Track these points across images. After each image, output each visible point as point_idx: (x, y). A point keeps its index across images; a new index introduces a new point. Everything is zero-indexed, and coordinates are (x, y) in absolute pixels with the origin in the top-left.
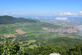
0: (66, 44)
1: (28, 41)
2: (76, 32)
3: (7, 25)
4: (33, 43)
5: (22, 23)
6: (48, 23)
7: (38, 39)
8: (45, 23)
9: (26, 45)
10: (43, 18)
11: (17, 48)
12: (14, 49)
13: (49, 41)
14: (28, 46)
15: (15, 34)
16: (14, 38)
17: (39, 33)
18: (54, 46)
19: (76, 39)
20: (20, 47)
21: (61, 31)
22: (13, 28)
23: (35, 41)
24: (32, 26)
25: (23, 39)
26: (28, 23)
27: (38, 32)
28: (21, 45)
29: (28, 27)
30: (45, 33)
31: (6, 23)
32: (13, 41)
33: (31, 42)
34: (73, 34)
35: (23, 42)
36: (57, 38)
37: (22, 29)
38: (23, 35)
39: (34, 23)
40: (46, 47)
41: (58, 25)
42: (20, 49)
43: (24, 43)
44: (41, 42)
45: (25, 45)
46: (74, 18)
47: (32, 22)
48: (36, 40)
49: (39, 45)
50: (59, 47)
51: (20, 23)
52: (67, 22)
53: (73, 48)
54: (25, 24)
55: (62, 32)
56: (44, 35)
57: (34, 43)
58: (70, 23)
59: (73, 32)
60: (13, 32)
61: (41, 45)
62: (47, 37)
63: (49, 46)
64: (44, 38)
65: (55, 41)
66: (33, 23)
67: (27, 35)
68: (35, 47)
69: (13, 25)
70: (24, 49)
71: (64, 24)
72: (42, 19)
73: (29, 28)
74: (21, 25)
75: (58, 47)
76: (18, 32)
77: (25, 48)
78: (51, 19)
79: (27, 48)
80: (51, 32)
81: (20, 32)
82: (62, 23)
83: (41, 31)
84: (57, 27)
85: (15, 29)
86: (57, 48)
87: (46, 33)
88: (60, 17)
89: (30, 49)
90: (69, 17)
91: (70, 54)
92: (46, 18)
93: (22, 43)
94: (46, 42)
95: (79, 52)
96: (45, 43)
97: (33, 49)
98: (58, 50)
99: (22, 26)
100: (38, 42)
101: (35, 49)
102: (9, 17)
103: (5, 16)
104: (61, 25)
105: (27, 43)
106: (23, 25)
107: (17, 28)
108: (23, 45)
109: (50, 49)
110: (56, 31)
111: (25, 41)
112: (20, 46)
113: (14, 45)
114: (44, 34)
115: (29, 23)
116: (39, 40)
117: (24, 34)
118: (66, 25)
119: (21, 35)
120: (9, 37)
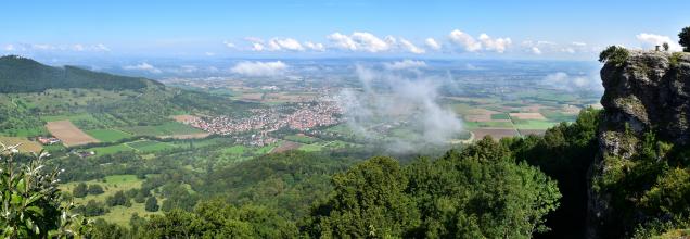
0: (293, 186)
1: (101, 184)
2: (327, 120)
3: (12, 95)
4: (128, 193)
5: (79, 90)
6: (199, 93)
7: (150, 172)
8: (185, 92)
9: (93, 201)
10: (173, 67)
11: (46, 213)
12: (33, 218)
13: (209, 182)
14: (101, 212)
15: (45, 141)
16: (35, 159)
17: (160, 140)
18: (236, 205)
19: (334, 155)
20: (60, 214)
21: (261, 125)
22: (35, 111)
23: (137, 184)
24: (125, 105)
25: (78, 170)
26: (104, 93)
27: (153, 139)
28: (66, 198)
29: (103, 109)
30: (185, 141)
31: (10, 86)
32: (30, 173)
33: (118, 190)
34: (318, 133)
35: (77, 184)
36: (245, 165)
37: (76, 118)
38: (78, 148)
39: (135, 93)
40: (194, 215)
41: (246, 96)
42: (63, 223)
43: (82, 192)
44: (168, 192)
45: (85, 202)
46: (313, 63)
47: (125, 87)
48: (144, 178)
49: (155, 208)
50: (261, 209)
51: (70, 93)
52: (287, 79)
53: (326, 201)
54: (90, 96)
55: (269, 128)
56: (183, 151)
57: (134, 193)
58: (299, 83)
59: (318, 125)
60: (34, 132)
61: (167, 206)
62: (198, 159)
63: (208, 212)
64: (182, 167)
65: (240, 179)
66: (131, 93)
67: (96, 149)
68: (135, 217)
69: (36, 100)
70: (80, 223)
71: (272, 91)
72: (171, 70)
73: (110, 116)
74: (75, 100)
75: (254, 208)
76: (54, 134)
77: (85, 222)
78: (213, 69)
79: (94, 219)
80: (215, 136)
81: (66, 132)
82: (264, 88)
83: (166, 133)
84: (241, 108)
85: (45, 118)
86: (250, 217)
87: (195, 140)
88: (254, 61)
89: (113, 227)
90: (292, 60)
91: (318, 235)
92: (190, 69)
93: (71, 192)
94: (193, 188)
95: (353, 212)
96: (191, 192)
97: (129, 228)
98: (258, 225)
99: (76, 104)
100: (152, 192)
101: (135, 229)
102: (25, 60)
103: (7, 57)
104: (259, 96)
105: (97, 191)
106: (82, 102)
107: (54, 112)
108: (77, 202)
109: (218, 226)
110: (241, 128)
111: (89, 184)
112: (64, 204)
113: (35, 197)
114: (185, 146)
115: (110, 89)
116: (156, 176)
117: (85, 143)
118: (283, 97)
119: (69, 150)
120: (15, 151)
